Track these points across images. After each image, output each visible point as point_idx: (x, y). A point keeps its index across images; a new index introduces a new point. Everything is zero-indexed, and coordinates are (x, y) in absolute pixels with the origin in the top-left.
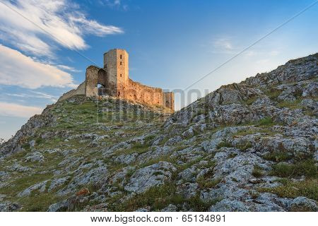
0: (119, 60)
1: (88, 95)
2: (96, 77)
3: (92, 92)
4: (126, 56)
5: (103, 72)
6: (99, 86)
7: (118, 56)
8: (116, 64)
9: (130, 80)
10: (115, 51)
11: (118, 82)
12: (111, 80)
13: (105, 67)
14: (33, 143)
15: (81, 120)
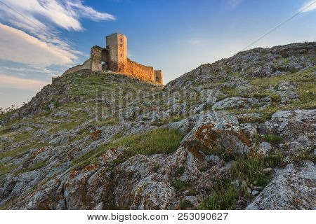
0: (119, 43)
1: (93, 70)
2: (100, 55)
3: (97, 67)
4: (125, 39)
5: (106, 52)
6: (103, 63)
7: (119, 39)
8: (117, 46)
9: (128, 60)
10: (115, 35)
11: (119, 61)
12: (113, 58)
13: (108, 47)
14: (52, 106)
15: (91, 89)
